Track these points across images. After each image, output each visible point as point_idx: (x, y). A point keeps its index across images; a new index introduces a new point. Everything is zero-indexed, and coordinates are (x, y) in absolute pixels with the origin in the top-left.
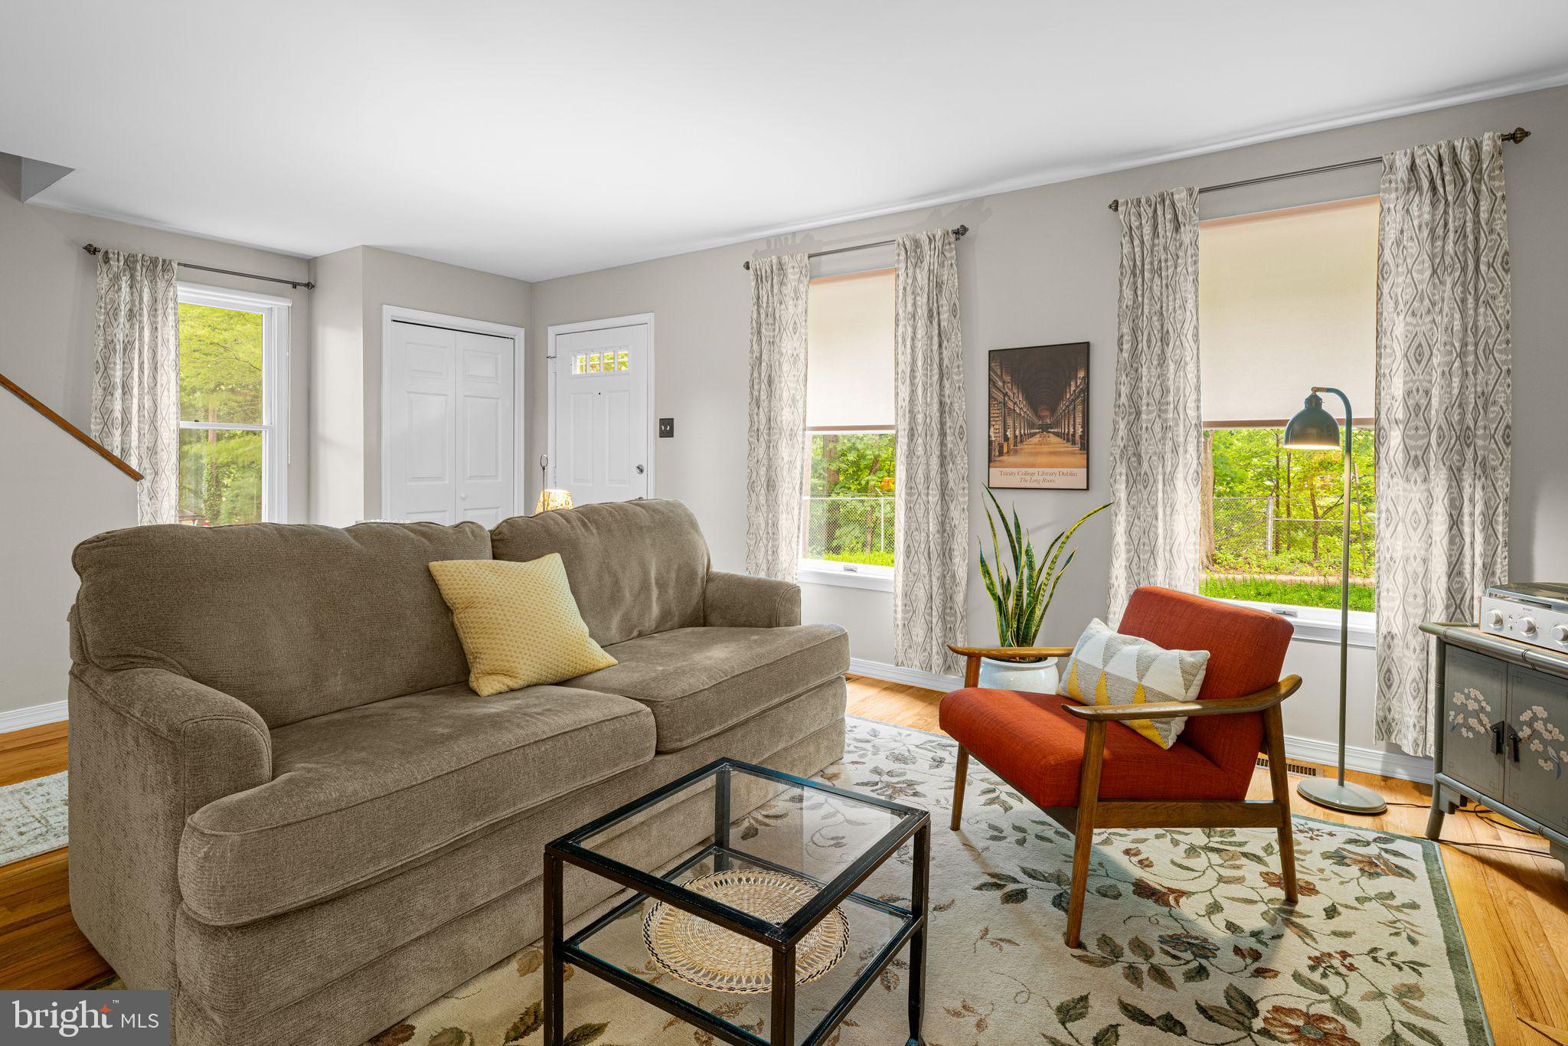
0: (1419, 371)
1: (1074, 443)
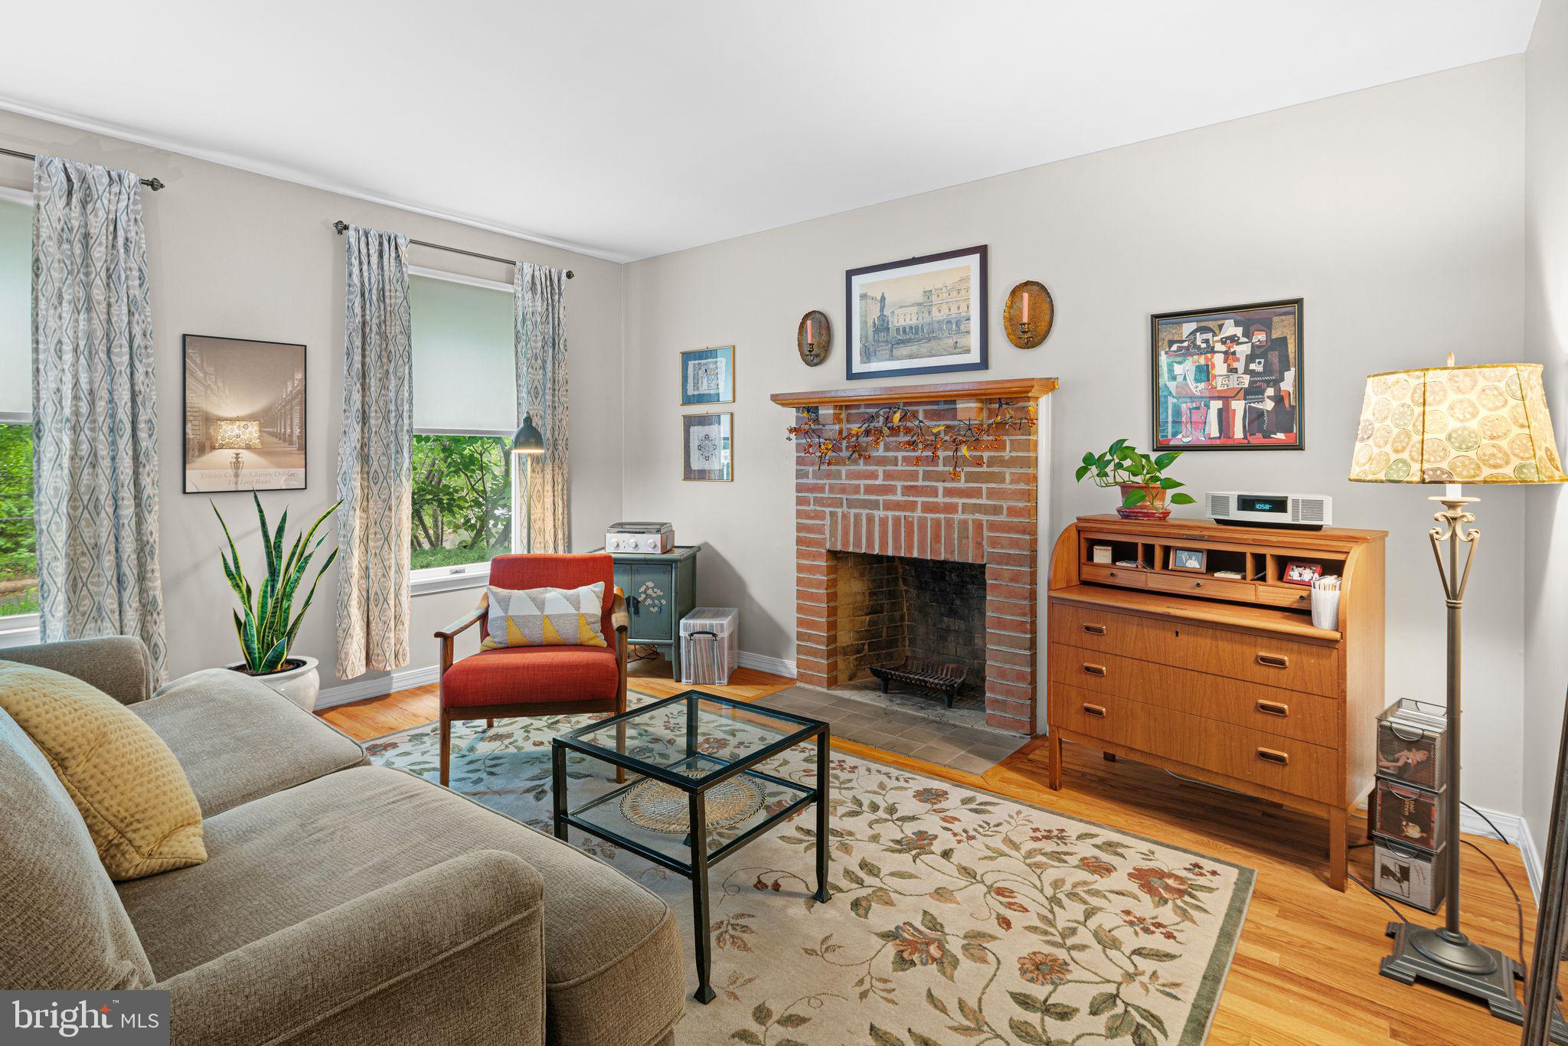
0: (536, 404)
1: (291, 443)
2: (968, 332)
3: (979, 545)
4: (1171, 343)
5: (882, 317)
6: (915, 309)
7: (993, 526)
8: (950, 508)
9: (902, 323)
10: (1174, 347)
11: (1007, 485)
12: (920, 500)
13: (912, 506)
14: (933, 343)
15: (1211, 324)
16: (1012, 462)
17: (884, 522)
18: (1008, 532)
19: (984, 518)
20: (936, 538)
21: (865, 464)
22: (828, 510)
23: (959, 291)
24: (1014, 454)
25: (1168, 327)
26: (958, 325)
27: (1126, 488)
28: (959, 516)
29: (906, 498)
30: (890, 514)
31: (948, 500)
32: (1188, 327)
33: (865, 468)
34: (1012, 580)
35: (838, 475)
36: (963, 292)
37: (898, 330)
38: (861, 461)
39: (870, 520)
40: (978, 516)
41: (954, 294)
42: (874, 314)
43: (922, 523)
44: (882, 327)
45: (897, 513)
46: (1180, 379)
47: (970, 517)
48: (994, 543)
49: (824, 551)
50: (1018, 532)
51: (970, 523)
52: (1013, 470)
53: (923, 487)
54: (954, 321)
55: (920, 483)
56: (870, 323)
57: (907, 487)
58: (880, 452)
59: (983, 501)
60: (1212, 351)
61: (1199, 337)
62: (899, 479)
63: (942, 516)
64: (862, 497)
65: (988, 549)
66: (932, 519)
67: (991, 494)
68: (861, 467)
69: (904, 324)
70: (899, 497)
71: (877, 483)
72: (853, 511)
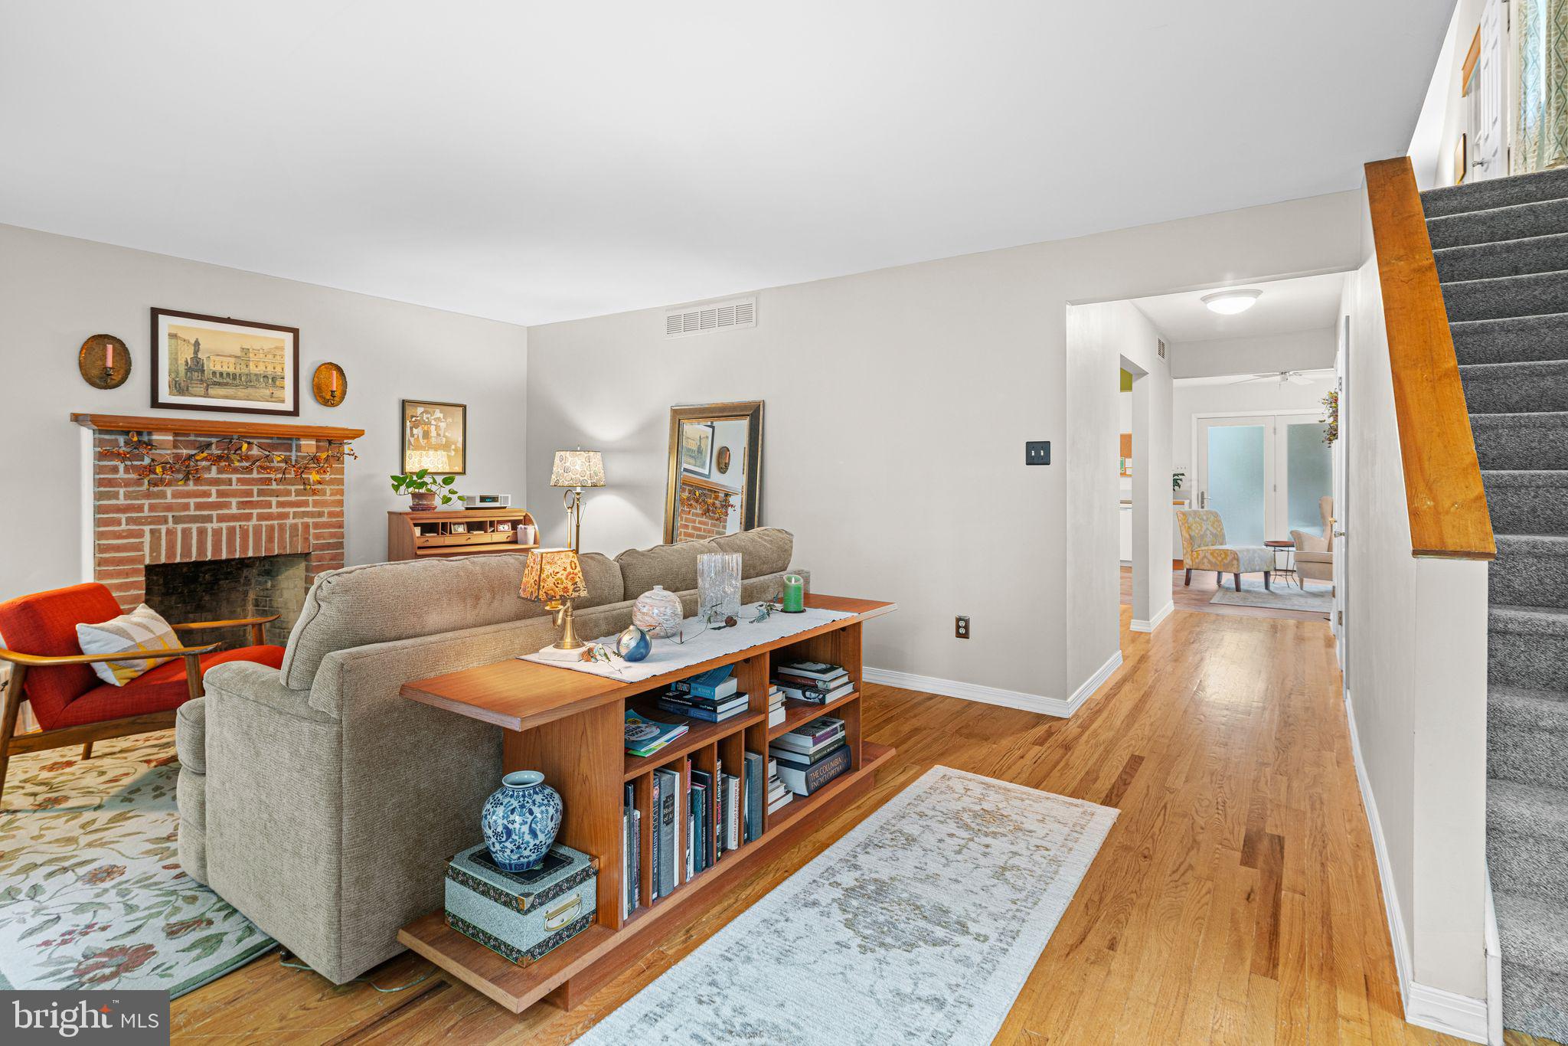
2: (283, 388)
3: (306, 539)
4: (412, 417)
5: (196, 360)
6: (233, 360)
7: (316, 526)
8: (285, 516)
9: (218, 368)
10: (414, 419)
11: (327, 498)
12: (255, 512)
13: (248, 517)
14: (250, 390)
15: (430, 410)
16: (331, 482)
17: (217, 533)
18: (328, 528)
19: (310, 520)
20: (270, 539)
21: (195, 484)
22: (147, 528)
23: (275, 356)
24: (333, 476)
25: (411, 408)
26: (275, 380)
27: (415, 496)
28: (290, 521)
29: (242, 511)
30: (224, 525)
31: (281, 510)
32: (420, 410)
33: (196, 488)
34: (331, 560)
35: (163, 495)
36: (278, 357)
37: (214, 373)
38: (191, 483)
39: (202, 533)
40: (306, 520)
41: (270, 356)
42: (187, 354)
43: (257, 531)
44: (196, 366)
45: (232, 524)
46: (416, 436)
47: (299, 521)
48: (317, 537)
49: (142, 566)
50: (335, 527)
51: (300, 526)
52: (332, 487)
53: (258, 501)
54: (270, 377)
55: (255, 499)
56: (181, 362)
57: (242, 502)
58: (214, 473)
59: (310, 509)
60: (430, 424)
61: (425, 416)
62: (234, 496)
63: (276, 522)
64: (192, 512)
65: (313, 541)
66: (266, 526)
67: (316, 503)
68: (191, 486)
69: (221, 370)
70: (234, 510)
71: (210, 500)
72: (180, 527)
